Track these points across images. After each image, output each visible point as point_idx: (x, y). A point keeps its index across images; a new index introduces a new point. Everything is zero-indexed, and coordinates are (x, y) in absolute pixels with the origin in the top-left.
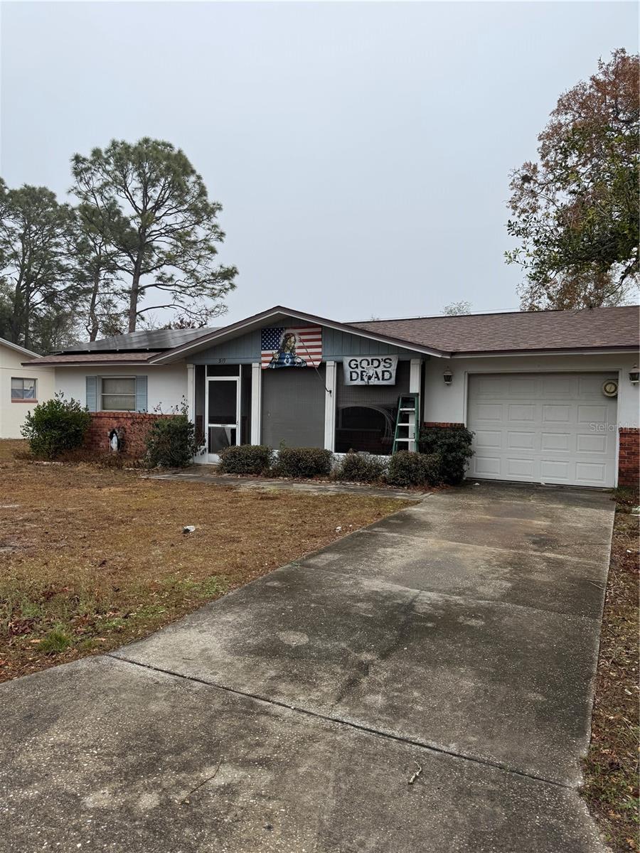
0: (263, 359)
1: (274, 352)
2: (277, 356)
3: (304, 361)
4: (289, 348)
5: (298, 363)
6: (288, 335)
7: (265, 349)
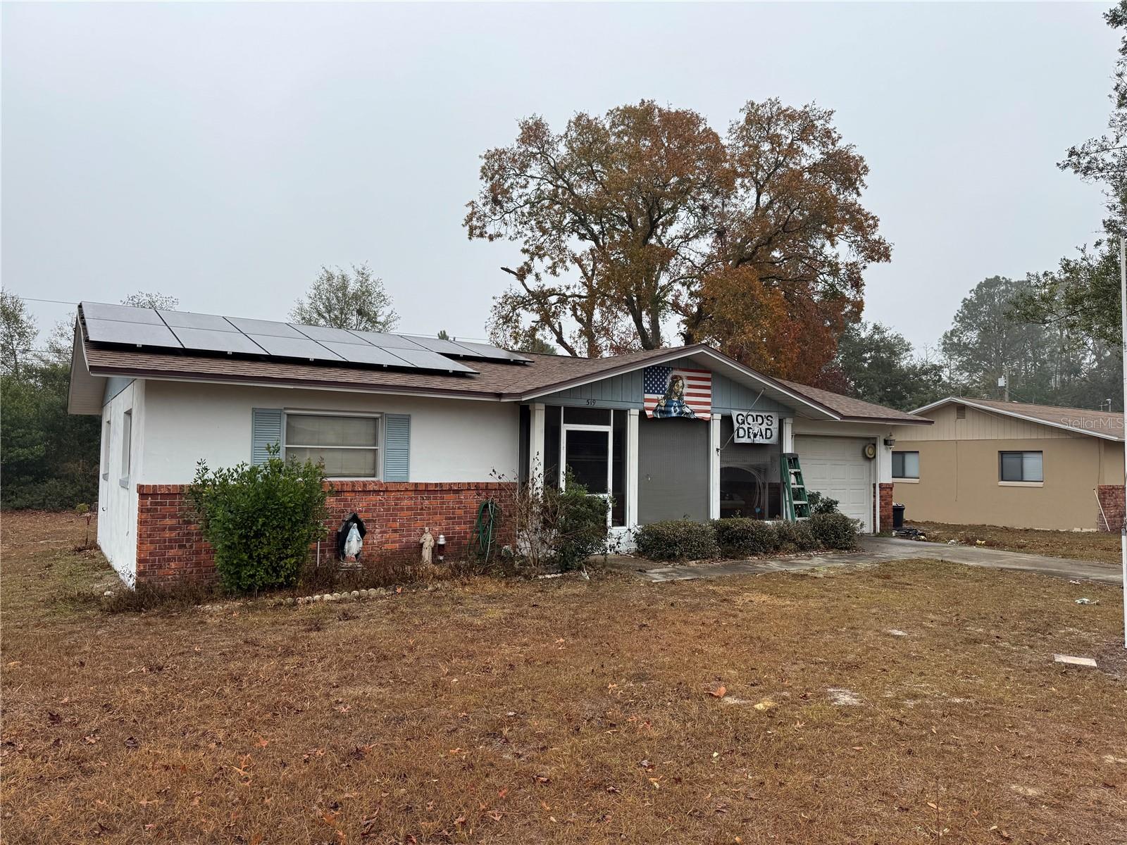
0: (647, 405)
1: (660, 396)
2: (663, 403)
3: (693, 412)
4: (676, 394)
5: (687, 413)
6: (676, 377)
7: (649, 393)
